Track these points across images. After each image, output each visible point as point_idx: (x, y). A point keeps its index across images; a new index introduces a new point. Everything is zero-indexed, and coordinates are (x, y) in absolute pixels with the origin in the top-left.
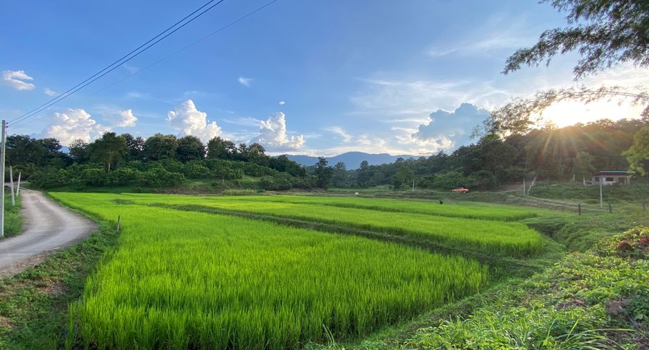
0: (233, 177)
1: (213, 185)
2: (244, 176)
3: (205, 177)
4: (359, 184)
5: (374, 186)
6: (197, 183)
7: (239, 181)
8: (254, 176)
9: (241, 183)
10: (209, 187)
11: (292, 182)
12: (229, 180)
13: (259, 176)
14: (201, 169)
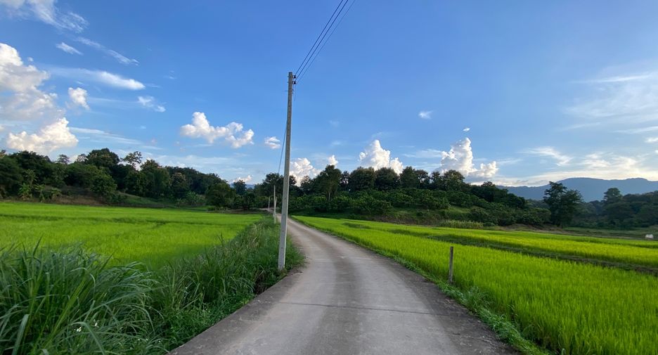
0: (437, 207)
1: (419, 215)
2: (450, 206)
3: (408, 206)
6: (402, 212)
7: (446, 211)
8: (460, 206)
9: (448, 214)
10: (415, 217)
12: (434, 209)
13: (468, 206)
14: (404, 197)
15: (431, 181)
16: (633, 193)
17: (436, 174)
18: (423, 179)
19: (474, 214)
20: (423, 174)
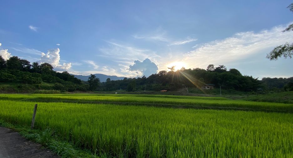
0: (34, 82)
1: (19, 87)
2: (42, 82)
3: (11, 81)
4: (107, 89)
5: (115, 90)
6: (5, 85)
7: (39, 85)
8: (49, 82)
9: (41, 86)
10: (16, 89)
11: (76, 87)
12: (31, 84)
13: (53, 82)
14: (8, 75)
15: (31, 67)
16: (114, 80)
17: (35, 64)
18: (26, 66)
19: (56, 87)
20: (27, 62)
